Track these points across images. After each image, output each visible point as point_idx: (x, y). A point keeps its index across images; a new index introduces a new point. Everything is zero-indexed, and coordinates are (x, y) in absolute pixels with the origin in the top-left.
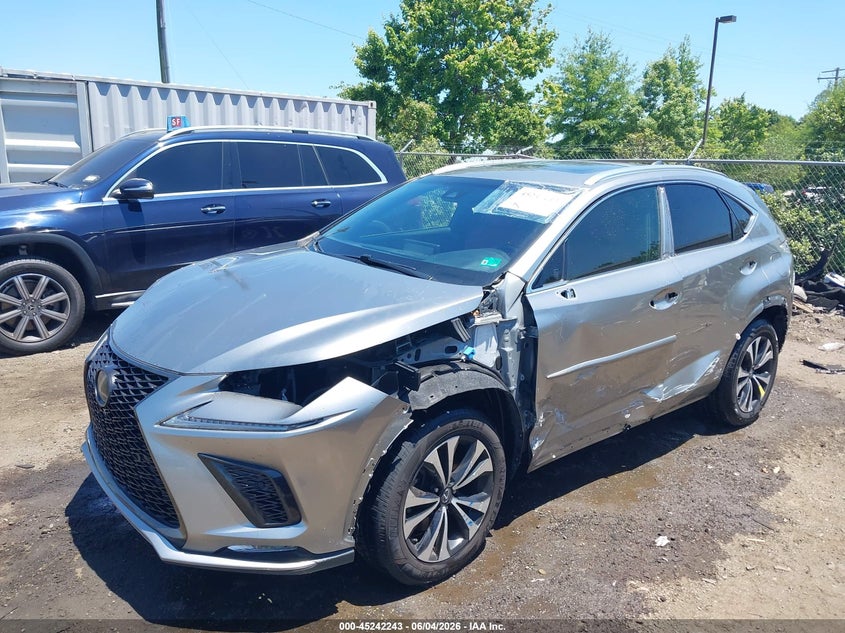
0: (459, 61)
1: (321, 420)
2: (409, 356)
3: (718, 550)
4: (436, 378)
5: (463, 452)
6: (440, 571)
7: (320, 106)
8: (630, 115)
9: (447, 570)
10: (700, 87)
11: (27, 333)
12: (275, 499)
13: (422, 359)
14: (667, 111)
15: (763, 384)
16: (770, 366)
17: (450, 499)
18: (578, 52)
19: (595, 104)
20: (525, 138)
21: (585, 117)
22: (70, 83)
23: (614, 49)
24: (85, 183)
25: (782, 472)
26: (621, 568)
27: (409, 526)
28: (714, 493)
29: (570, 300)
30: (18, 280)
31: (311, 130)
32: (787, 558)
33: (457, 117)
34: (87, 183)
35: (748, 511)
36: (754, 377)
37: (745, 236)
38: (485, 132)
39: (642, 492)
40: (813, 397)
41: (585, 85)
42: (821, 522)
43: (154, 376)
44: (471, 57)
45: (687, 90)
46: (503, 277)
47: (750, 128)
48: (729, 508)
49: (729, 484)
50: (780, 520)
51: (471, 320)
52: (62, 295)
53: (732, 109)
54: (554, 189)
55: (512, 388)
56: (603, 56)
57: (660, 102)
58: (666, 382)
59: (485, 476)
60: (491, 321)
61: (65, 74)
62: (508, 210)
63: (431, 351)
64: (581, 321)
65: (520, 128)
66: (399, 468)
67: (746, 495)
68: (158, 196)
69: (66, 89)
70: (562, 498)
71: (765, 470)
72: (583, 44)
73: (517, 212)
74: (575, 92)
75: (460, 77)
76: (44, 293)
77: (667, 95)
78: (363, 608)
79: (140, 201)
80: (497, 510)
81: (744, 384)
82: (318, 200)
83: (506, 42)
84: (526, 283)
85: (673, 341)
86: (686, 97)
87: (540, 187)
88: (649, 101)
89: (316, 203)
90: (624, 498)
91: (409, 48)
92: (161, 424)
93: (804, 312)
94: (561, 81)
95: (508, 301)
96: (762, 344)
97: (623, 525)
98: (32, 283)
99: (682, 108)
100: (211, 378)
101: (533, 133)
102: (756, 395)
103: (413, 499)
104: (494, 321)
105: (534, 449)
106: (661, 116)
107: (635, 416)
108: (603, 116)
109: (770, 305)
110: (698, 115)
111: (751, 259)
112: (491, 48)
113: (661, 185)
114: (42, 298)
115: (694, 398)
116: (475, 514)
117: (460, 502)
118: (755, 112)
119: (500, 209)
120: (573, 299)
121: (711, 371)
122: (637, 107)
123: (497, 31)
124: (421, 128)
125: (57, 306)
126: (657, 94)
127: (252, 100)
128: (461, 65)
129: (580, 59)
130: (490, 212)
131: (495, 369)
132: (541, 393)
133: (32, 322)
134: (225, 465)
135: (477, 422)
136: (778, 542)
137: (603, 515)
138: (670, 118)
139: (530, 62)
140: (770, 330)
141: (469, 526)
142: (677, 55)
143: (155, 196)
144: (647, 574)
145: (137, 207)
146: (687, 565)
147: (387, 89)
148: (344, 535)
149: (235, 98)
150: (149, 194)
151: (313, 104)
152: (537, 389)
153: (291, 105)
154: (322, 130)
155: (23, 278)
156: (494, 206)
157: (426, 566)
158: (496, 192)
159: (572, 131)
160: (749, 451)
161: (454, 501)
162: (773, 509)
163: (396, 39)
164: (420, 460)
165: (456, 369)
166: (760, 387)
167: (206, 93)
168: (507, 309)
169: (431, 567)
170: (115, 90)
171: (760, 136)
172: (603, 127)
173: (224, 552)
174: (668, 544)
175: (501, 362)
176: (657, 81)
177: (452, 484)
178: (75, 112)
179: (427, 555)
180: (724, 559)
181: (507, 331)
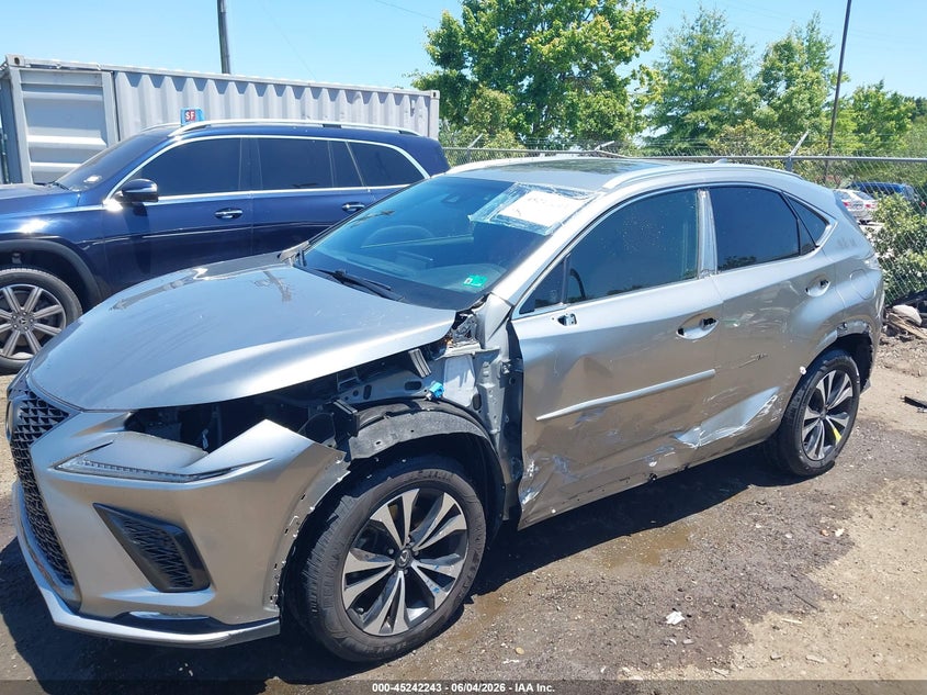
0: (543, 43)
1: (227, 470)
2: (356, 394)
3: (741, 631)
4: (387, 421)
5: (424, 507)
6: (395, 646)
7: (375, 97)
8: (744, 105)
9: (404, 644)
10: (831, 71)
11: (18, 349)
12: (178, 559)
13: (374, 397)
14: (789, 100)
15: (840, 428)
16: (849, 406)
17: (409, 562)
18: (686, 32)
19: (705, 92)
20: (610, 132)
21: (693, 108)
22: (94, 73)
23: (729, 28)
24: (86, 184)
25: (845, 535)
26: (617, 652)
27: (350, 594)
28: (754, 560)
29: (569, 328)
30: (8, 291)
31: (346, 123)
32: (825, 646)
33: (540, 107)
34: (88, 184)
35: (791, 582)
36: (828, 418)
37: (817, 250)
38: (572, 125)
39: (667, 553)
40: (907, 442)
41: (695, 71)
42: (879, 600)
43: (56, 412)
44: (556, 40)
45: (814, 75)
46: (484, 300)
47: (888, 119)
48: (769, 579)
49: (777, 549)
50: (828, 596)
51: (441, 351)
52: (57, 308)
53: (867, 98)
54: (565, 193)
55: (494, 431)
56: (715, 36)
57: (781, 89)
58: (704, 425)
59: (457, 535)
60: (466, 352)
61: (92, 63)
62: (508, 219)
63: (383, 387)
64: (582, 353)
65: (604, 120)
66: (334, 527)
67: (794, 562)
68: (164, 200)
69: (90, 79)
70: (569, 559)
71: (824, 531)
72: (692, 23)
73: (518, 221)
74: (681, 79)
75: (544, 63)
76: (37, 305)
77: (790, 81)
78: (296, 687)
79: (146, 204)
80: (473, 575)
81: (812, 427)
82: (350, 204)
83: (596, 23)
84: (513, 307)
85: (711, 377)
86: (812, 84)
87: (550, 191)
88: (769, 88)
89: (348, 206)
90: (643, 561)
91: (488, 31)
92: (56, 467)
93: (917, 337)
94: (666, 67)
95: (489, 328)
96: (838, 380)
97: (634, 594)
98: (23, 295)
99: (807, 96)
100: (114, 415)
101: (618, 125)
102: (829, 439)
103: (353, 563)
104: (469, 352)
105: (524, 502)
106: (781, 105)
107: (663, 463)
108: (714, 106)
109: (847, 333)
110: (828, 104)
111: (821, 279)
112: (580, 30)
113: (703, 189)
114: (34, 311)
115: (743, 444)
116: (442, 580)
117: (422, 565)
118: (896, 100)
119: (500, 216)
120: (574, 326)
121: (766, 411)
122: (753, 96)
123: (588, 10)
124: (495, 120)
125: (51, 321)
126: (778, 80)
127: (299, 90)
128: (545, 49)
129: (688, 40)
130: (488, 221)
131: (472, 409)
132: (528, 437)
133: (23, 337)
134: (121, 518)
135: (442, 473)
136: (819, 624)
137: (613, 582)
138: (792, 107)
139: (625, 45)
140: (849, 362)
141: (434, 594)
142: (804, 35)
143: (160, 198)
144: (647, 660)
145: (142, 211)
146: (698, 650)
147: (462, 78)
148: (264, 603)
149: (280, 88)
150: (152, 197)
151: (367, 95)
152: (524, 433)
153: (342, 95)
154: (361, 124)
155: (14, 289)
156: (494, 213)
157: (375, 639)
158: (501, 196)
159: (678, 123)
160: (811, 507)
161: (415, 565)
162: (823, 582)
163: (473, 20)
164: (363, 517)
165: (415, 409)
166: (835, 431)
167: (247, 83)
168: (487, 338)
169: (381, 642)
170: (146, 81)
171: (901, 128)
172: (713, 119)
173: (124, 619)
174: (682, 621)
175: (480, 400)
176: (778, 64)
177: (412, 544)
178: (100, 106)
179: (374, 628)
180: (746, 644)
181: (486, 364)
